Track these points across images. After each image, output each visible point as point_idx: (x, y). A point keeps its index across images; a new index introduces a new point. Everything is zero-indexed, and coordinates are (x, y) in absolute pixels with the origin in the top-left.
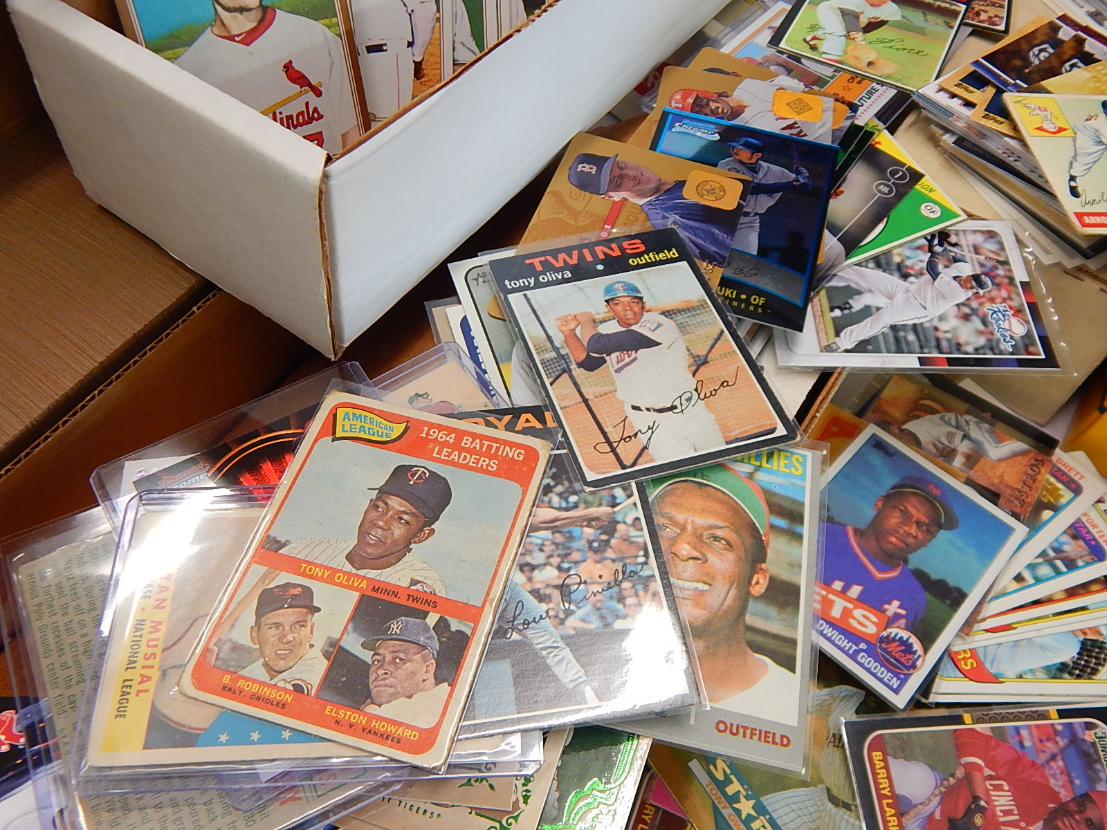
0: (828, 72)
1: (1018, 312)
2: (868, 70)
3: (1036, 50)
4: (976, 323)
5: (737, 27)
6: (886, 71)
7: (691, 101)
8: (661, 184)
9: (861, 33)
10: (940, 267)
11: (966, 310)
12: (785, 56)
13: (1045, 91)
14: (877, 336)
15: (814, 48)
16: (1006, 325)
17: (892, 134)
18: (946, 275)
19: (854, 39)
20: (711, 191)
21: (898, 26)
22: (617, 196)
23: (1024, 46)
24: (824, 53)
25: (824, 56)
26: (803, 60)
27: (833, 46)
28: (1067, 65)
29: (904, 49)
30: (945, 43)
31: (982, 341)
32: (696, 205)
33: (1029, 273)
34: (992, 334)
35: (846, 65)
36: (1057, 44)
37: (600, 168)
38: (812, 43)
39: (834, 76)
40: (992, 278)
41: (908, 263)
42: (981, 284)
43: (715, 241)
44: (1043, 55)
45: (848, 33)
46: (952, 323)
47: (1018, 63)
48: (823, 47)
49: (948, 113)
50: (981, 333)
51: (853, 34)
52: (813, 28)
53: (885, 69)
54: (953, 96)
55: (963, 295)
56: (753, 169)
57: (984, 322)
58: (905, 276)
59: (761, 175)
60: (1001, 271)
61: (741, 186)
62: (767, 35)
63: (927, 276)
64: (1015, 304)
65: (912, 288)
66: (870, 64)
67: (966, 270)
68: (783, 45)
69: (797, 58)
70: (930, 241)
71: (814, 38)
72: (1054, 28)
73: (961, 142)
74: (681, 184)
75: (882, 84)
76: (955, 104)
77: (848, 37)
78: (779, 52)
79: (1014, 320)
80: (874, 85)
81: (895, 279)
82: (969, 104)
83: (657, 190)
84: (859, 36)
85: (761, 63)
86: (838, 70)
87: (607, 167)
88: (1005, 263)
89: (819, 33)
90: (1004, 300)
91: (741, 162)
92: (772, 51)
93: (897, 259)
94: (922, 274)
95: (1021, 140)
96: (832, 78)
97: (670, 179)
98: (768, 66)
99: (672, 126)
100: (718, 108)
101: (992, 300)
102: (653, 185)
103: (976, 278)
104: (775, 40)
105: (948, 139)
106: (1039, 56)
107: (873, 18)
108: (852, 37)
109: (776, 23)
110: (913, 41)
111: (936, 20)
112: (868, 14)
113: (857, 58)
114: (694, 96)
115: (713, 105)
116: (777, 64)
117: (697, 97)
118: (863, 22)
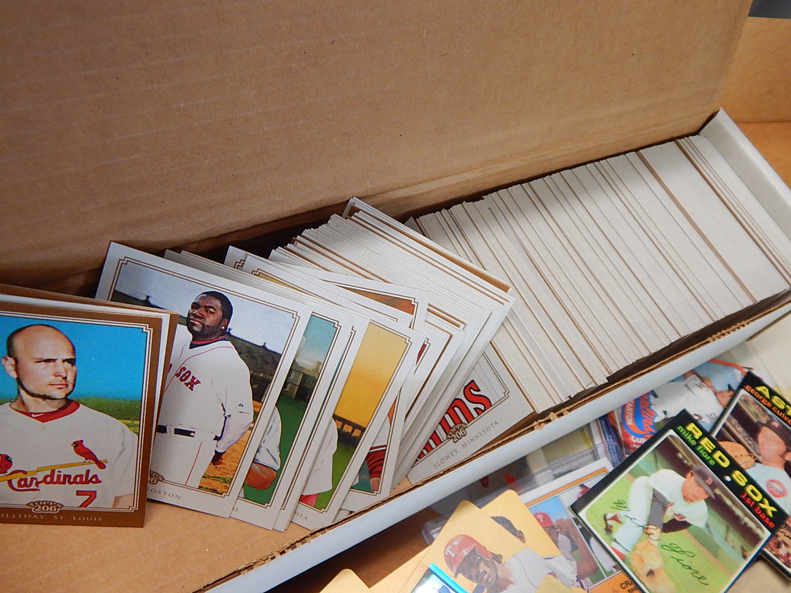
0: (607, 564)
2: (645, 580)
6: (661, 589)
7: (465, 553)
9: (659, 530)
12: (578, 527)
15: (608, 530)
19: (649, 534)
24: (615, 540)
25: (614, 544)
26: (592, 540)
27: (627, 535)
29: (690, 568)
30: (731, 574)
35: (628, 564)
38: (610, 523)
39: (611, 572)
45: (648, 525)
48: (619, 532)
51: (652, 528)
52: (620, 504)
53: (662, 587)
62: (573, 495)
66: (651, 573)
68: (583, 514)
69: (588, 533)
71: (615, 518)
77: (645, 529)
78: (575, 520)
84: (656, 532)
85: (553, 527)
86: (619, 567)
89: (622, 514)
92: (572, 515)
96: (608, 574)
98: (557, 532)
100: (486, 572)
104: (576, 508)
107: (678, 515)
108: (650, 531)
109: (590, 484)
110: (701, 560)
111: (735, 539)
112: (678, 508)
113: (642, 560)
114: (471, 548)
115: (483, 567)
116: (568, 535)
117: (474, 551)
118: (668, 516)
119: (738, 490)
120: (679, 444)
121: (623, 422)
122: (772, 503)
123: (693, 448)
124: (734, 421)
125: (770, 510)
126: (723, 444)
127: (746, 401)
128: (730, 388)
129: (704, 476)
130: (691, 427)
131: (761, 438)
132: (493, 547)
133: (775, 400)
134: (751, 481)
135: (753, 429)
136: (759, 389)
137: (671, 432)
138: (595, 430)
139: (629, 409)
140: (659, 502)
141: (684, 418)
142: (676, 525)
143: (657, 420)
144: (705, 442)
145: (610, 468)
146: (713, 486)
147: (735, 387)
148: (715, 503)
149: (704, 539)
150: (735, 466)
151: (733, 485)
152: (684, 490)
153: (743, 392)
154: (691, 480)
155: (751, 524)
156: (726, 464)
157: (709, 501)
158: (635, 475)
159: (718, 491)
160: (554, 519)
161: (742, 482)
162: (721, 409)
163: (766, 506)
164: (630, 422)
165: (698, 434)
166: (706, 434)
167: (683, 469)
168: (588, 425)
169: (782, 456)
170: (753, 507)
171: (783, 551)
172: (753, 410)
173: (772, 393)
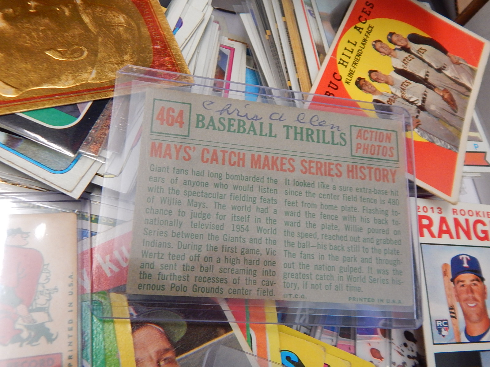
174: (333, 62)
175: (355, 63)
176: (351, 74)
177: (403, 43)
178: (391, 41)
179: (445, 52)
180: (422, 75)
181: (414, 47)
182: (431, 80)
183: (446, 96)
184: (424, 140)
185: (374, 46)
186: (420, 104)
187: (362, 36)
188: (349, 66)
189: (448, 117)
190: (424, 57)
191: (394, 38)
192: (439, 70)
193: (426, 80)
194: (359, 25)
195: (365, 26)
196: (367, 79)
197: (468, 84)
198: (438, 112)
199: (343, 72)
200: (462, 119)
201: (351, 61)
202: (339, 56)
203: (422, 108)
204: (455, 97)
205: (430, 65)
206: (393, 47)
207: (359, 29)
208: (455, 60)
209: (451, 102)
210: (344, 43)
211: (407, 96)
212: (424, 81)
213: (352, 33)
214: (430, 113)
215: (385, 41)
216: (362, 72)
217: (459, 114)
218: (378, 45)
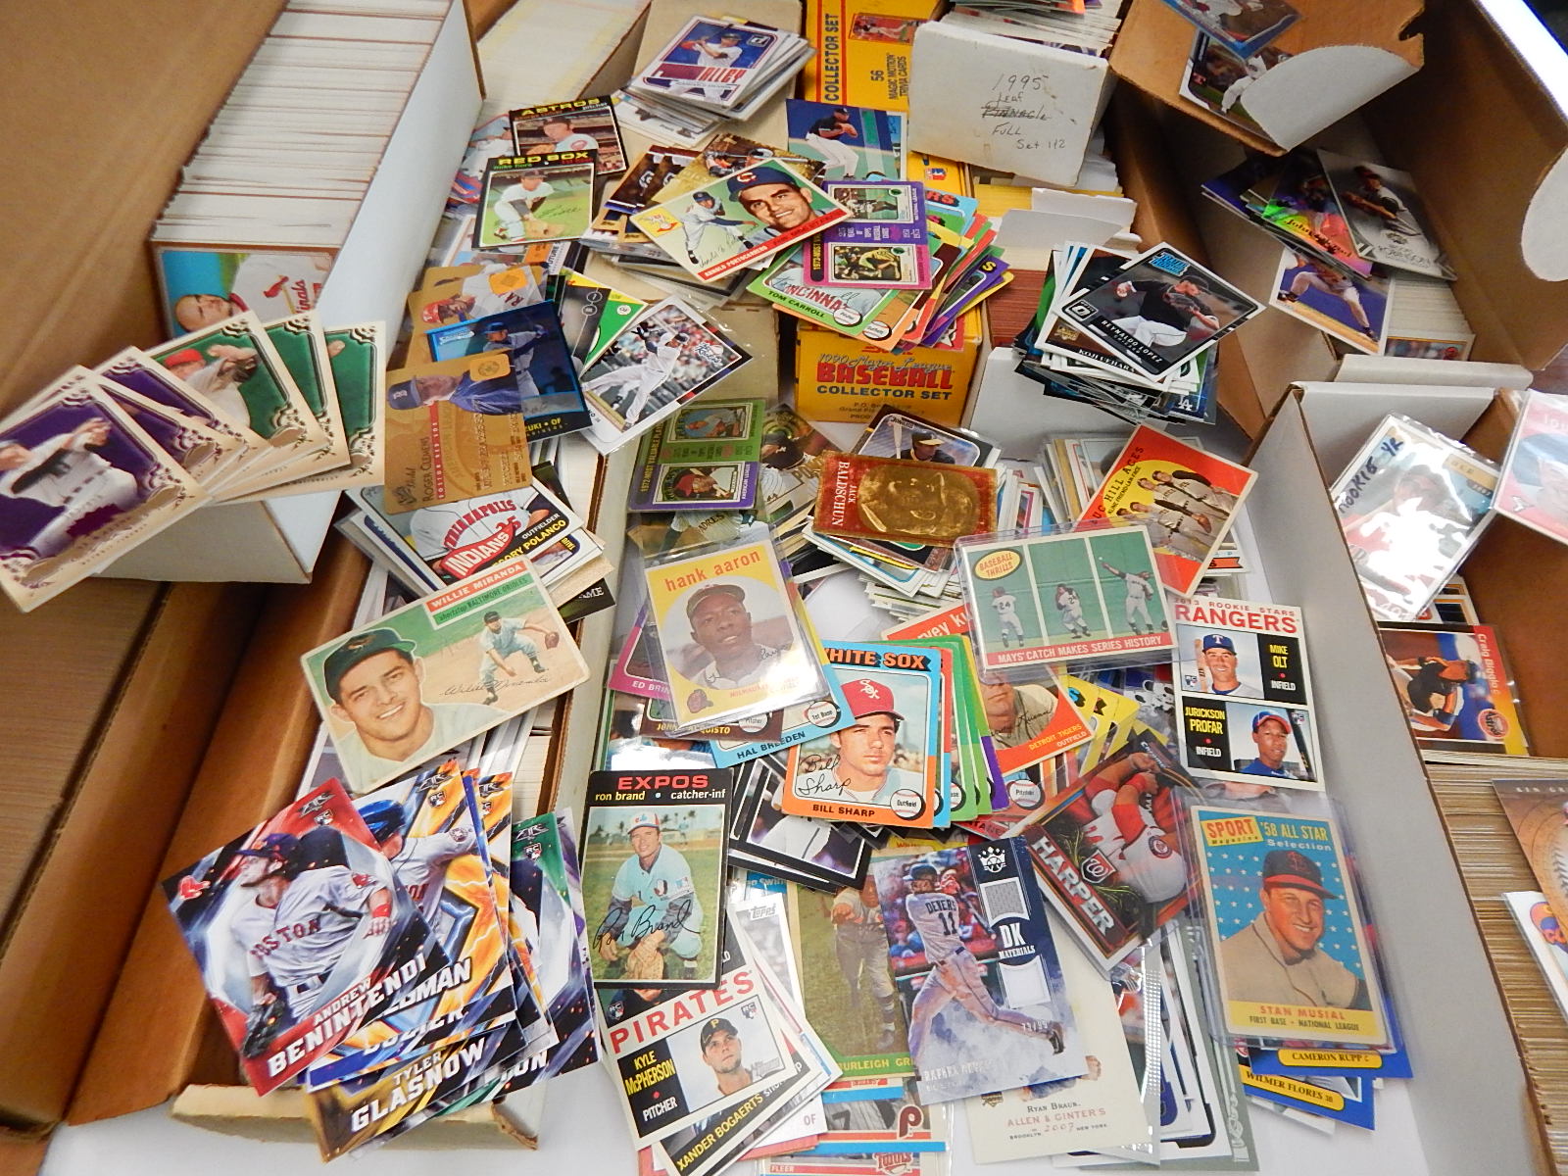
0: (520, 250)
1: (712, 341)
3: (643, 178)
4: (695, 362)
5: (446, 246)
6: (558, 232)
7: (436, 311)
8: (454, 380)
9: (531, 213)
10: (655, 344)
11: (685, 358)
12: (487, 252)
13: (656, 203)
14: (647, 405)
15: (504, 237)
16: (710, 353)
17: (582, 272)
18: (660, 346)
19: (528, 219)
20: (489, 369)
21: (552, 197)
22: (430, 402)
23: (634, 178)
25: (512, 239)
26: (500, 249)
27: (516, 231)
28: (666, 180)
29: (563, 212)
31: (704, 370)
32: (484, 382)
33: (705, 317)
34: (706, 362)
36: (654, 167)
37: (408, 390)
38: (501, 234)
39: (525, 250)
40: (686, 332)
41: (636, 353)
42: (683, 339)
43: (508, 398)
44: (649, 179)
45: (522, 217)
46: (682, 370)
47: (634, 192)
48: (509, 234)
49: (606, 244)
50: (700, 366)
51: (526, 216)
52: (497, 223)
53: (557, 231)
54: (603, 231)
55: (677, 351)
56: (507, 342)
57: (698, 358)
58: (639, 361)
59: (514, 343)
60: (688, 325)
61: (506, 356)
62: (469, 242)
63: (651, 354)
64: (708, 338)
65: (647, 365)
66: (546, 232)
67: (669, 336)
68: (482, 244)
69: (494, 249)
70: (639, 333)
71: (501, 230)
72: (649, 158)
73: (623, 258)
74: (467, 374)
75: (558, 241)
76: (607, 236)
77: (523, 220)
78: (481, 250)
79: (713, 347)
80: (554, 245)
81: (635, 366)
82: (615, 233)
83: (454, 386)
84: (530, 216)
85: (473, 263)
86: (526, 245)
87: (413, 387)
88: (688, 319)
89: (503, 226)
90: (701, 340)
91: (497, 342)
92: (477, 251)
93: (628, 355)
94: (647, 354)
95: (652, 242)
96: (525, 252)
97: (458, 374)
98: (479, 263)
99: (438, 341)
100: (457, 307)
101: (695, 344)
102: (449, 384)
103: (678, 337)
104: (475, 244)
105: (615, 260)
106: (644, 182)
107: (534, 199)
108: (526, 218)
109: (472, 232)
110: (567, 204)
111: (577, 182)
112: (530, 198)
113: (535, 232)
114: (436, 306)
115: (452, 307)
116: (484, 259)
117: (439, 308)
118: (529, 204)
119: (559, 162)
120: (502, 173)
121: (461, 195)
122: (581, 152)
123: (514, 168)
124: (524, 139)
125: (584, 155)
126: (529, 153)
127: (521, 125)
128: (506, 129)
129: (532, 173)
130: (501, 162)
131: (546, 132)
132: (447, 297)
133: (539, 111)
134: (560, 154)
135: (539, 133)
136: (525, 113)
137: (492, 174)
138: (449, 215)
139: (458, 188)
140: (518, 205)
141: (492, 163)
142: (536, 205)
143: (480, 178)
144: (516, 161)
145: (475, 216)
146: (541, 173)
147: (509, 126)
148: (549, 178)
149: (559, 195)
150: (544, 156)
151: (552, 163)
152: (526, 188)
153: (515, 123)
154: (527, 181)
155: (578, 169)
156: (539, 159)
157: (545, 180)
158: (491, 205)
159: (546, 173)
160: (470, 261)
161: (557, 157)
162: (511, 142)
163: (579, 155)
164: (465, 192)
165: (509, 161)
166: (512, 158)
167: (517, 181)
168: (443, 216)
169: (568, 129)
170: (574, 161)
171: (609, 165)
172: (529, 126)
173: (534, 109)
174: (1099, 497)
175: (1119, 498)
176: (1114, 506)
177: (1167, 480)
178: (1155, 478)
179: (1208, 484)
180: (1182, 504)
181: (1177, 482)
182: (1188, 508)
183: (1202, 520)
184: (1173, 553)
185: (1140, 484)
186: (1174, 527)
187: (1130, 476)
188: (1114, 500)
189: (1199, 537)
190: (1186, 490)
191: (1159, 476)
192: (1199, 500)
193: (1184, 508)
194: (1128, 467)
195: (1133, 468)
196: (1129, 509)
197: (1227, 510)
198: (1191, 533)
199: (1107, 505)
200: (1214, 539)
201: (1116, 496)
202: (1106, 492)
203: (1176, 530)
204: (1211, 520)
205: (1190, 496)
206: (1157, 483)
207: (1126, 470)
208: (1217, 490)
209: (1206, 525)
210: (1112, 482)
211: (1162, 521)
212: (1183, 510)
213: (1121, 475)
214: (1183, 534)
215: (1150, 479)
216: (1124, 504)
217: (1212, 534)
218: (1143, 482)
